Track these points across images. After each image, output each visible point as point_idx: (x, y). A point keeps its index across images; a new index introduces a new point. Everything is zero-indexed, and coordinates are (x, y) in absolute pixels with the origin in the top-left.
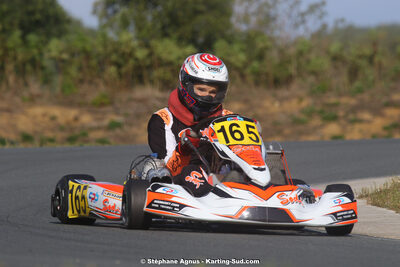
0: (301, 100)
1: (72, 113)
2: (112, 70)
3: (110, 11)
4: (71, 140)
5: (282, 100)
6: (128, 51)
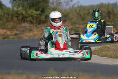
0: (69, 26)
2: (16, 18)
3: (15, 2)
4: (4, 38)
6: (20, 13)
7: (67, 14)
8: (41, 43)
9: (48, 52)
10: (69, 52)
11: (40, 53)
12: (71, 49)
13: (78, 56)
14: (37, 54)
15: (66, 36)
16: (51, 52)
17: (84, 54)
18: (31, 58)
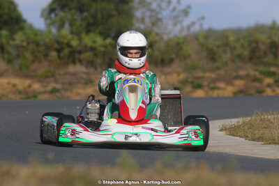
0: (179, 74)
1: (28, 82)
2: (54, 54)
3: (53, 15)
5: (166, 74)
6: (66, 41)
7: (178, 44)
8: (89, 106)
9: (101, 129)
10: (152, 130)
11: (82, 129)
12: (156, 124)
13: (173, 139)
14: (74, 132)
15: (147, 91)
16: (108, 127)
17: (187, 136)
18: (60, 140)
